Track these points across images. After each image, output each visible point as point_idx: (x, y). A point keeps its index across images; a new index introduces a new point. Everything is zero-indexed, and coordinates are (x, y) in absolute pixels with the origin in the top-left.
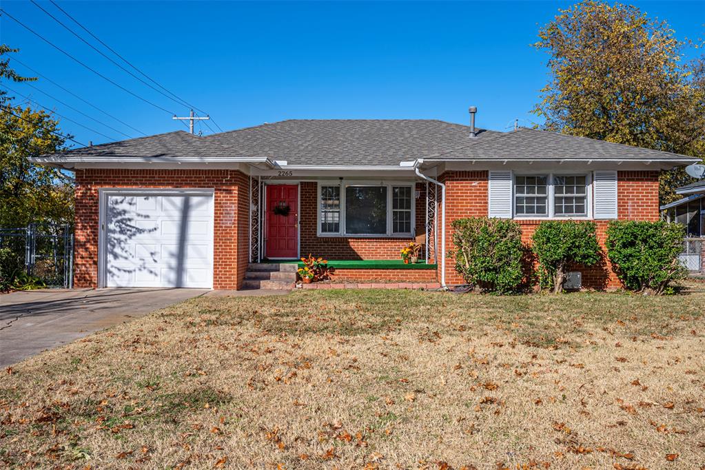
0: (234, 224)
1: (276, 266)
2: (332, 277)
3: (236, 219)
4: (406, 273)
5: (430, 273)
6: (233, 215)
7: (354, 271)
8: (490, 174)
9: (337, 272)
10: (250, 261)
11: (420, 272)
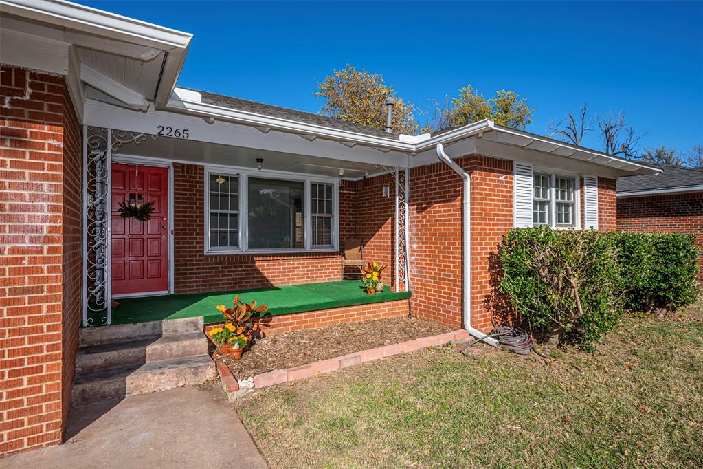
0: (48, 240)
1: (154, 327)
2: (266, 331)
3: (59, 224)
4: (374, 308)
5: (402, 304)
6: (46, 213)
7: (303, 315)
8: (515, 166)
9: (275, 320)
10: (85, 324)
11: (390, 306)
